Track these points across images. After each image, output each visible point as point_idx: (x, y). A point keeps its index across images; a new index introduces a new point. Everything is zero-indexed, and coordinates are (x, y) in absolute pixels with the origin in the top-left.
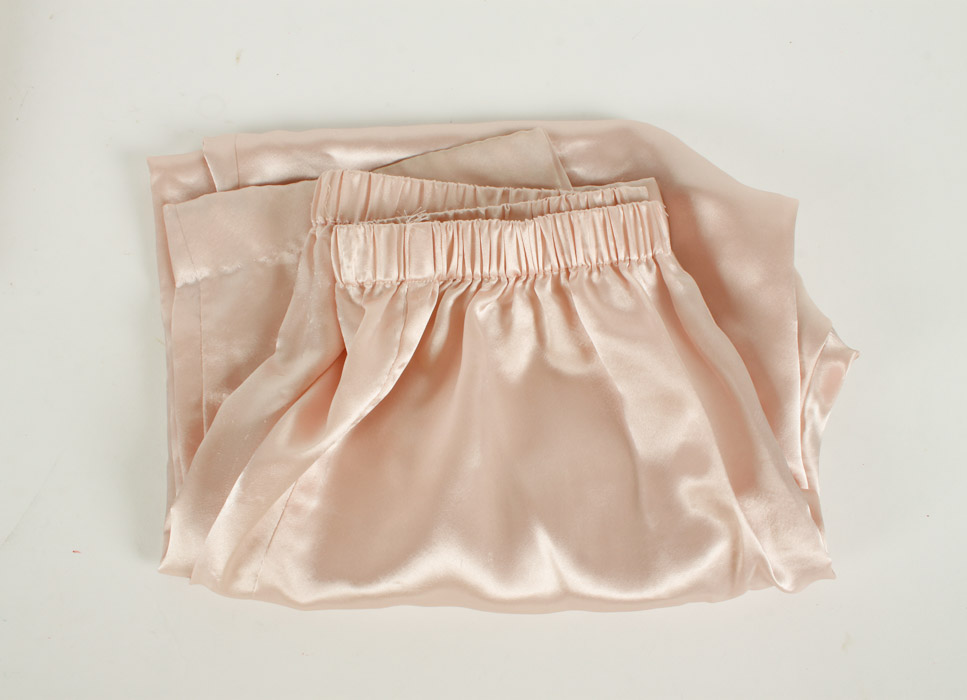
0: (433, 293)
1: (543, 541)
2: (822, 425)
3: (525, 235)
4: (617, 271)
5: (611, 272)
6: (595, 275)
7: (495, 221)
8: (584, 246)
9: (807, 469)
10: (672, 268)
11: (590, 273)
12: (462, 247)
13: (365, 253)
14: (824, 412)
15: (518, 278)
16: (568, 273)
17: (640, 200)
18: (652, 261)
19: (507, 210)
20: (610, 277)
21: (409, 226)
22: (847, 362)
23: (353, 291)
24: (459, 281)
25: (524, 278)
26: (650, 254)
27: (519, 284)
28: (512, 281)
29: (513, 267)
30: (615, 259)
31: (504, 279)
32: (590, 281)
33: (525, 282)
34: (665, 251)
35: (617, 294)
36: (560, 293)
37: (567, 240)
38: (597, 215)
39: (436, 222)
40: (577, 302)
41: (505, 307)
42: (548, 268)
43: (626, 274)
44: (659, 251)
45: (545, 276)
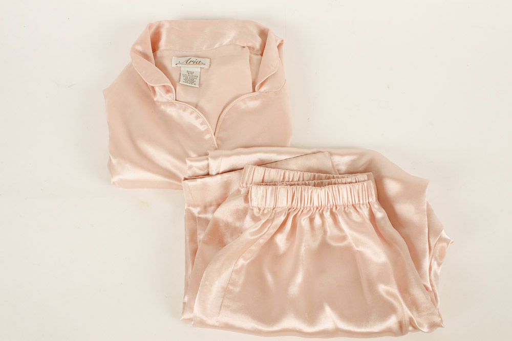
0: (285, 213)
1: (328, 310)
2: (439, 271)
3: (322, 192)
4: (355, 208)
5: (353, 208)
6: (346, 208)
7: (310, 186)
8: (343, 198)
9: (432, 286)
10: (376, 207)
11: (345, 208)
12: (297, 195)
13: (263, 197)
14: (439, 265)
15: (317, 208)
16: (336, 208)
17: (364, 181)
18: (368, 204)
19: (316, 183)
20: (352, 210)
21: (279, 187)
22: (448, 244)
23: (256, 210)
24: (295, 208)
25: (319, 208)
26: (367, 201)
27: (317, 211)
28: (315, 209)
29: (316, 204)
30: (354, 203)
31: (312, 209)
32: (345, 211)
33: (319, 210)
34: (373, 199)
35: (354, 216)
36: (333, 215)
37: (336, 195)
38: (348, 186)
39: (289, 186)
40: (340, 218)
41: (311, 220)
42: (329, 205)
43: (358, 209)
44: (371, 200)
45: (328, 208)
